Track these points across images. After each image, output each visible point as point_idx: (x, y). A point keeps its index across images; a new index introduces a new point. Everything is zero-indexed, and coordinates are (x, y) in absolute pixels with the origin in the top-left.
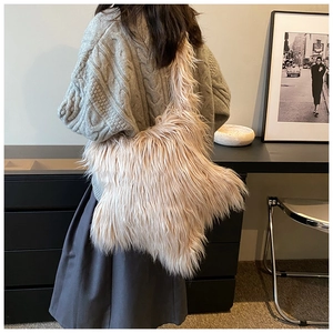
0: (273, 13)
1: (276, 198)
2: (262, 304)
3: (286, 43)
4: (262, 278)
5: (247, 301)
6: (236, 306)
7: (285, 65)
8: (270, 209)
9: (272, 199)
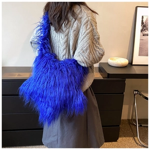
0: (137, 7)
1: (137, 91)
2: (131, 138)
3: (142, 21)
4: (131, 127)
5: (125, 137)
6: (120, 139)
7: (142, 31)
8: (135, 95)
9: (136, 91)
